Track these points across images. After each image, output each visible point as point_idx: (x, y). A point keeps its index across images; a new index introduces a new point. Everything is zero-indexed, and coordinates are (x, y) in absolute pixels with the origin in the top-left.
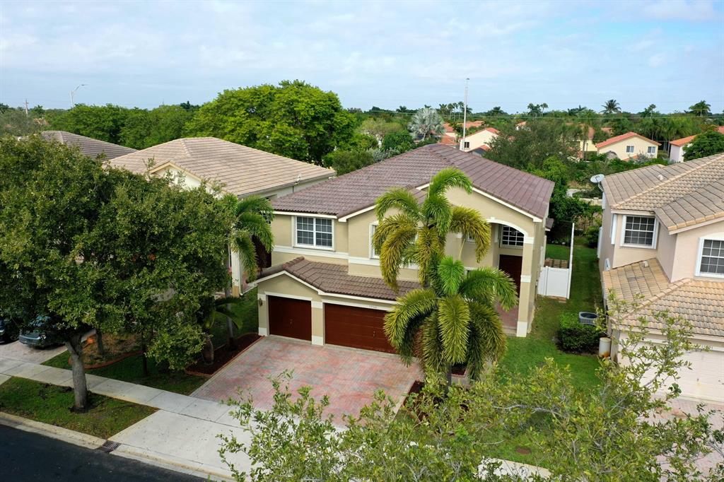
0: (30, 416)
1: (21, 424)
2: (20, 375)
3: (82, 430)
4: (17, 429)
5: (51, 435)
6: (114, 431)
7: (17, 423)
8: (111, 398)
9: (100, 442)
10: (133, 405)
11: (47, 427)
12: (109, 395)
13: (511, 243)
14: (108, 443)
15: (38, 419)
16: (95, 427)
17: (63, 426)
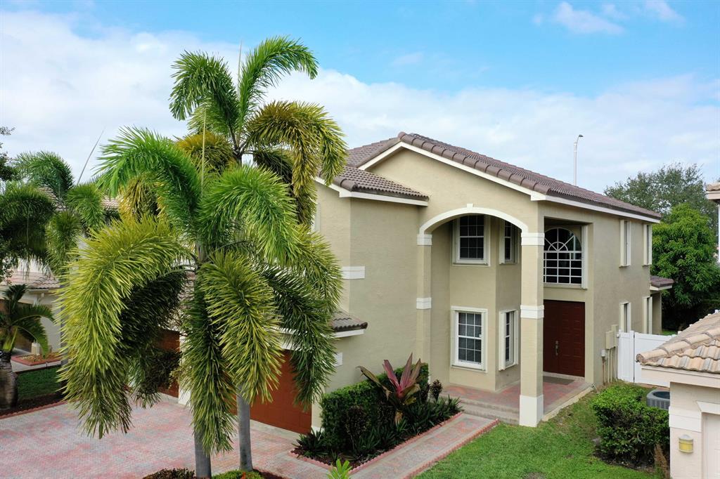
13: (562, 280)
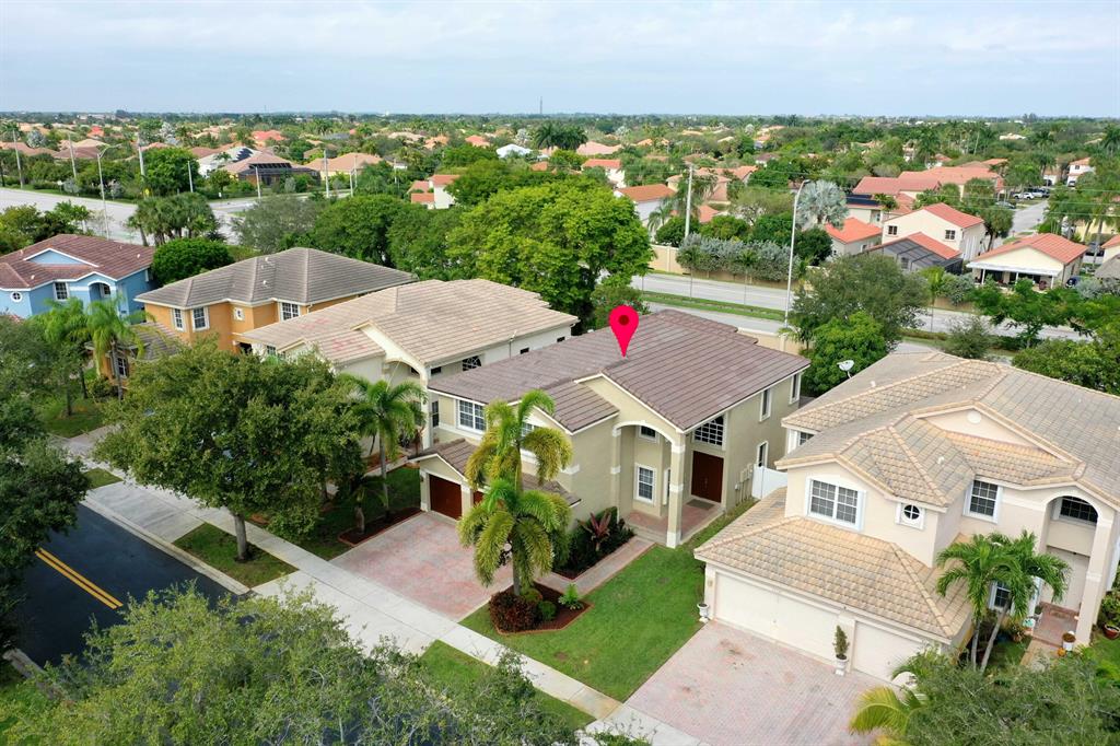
0: (205, 560)
1: (198, 566)
2: (211, 522)
3: (237, 578)
4: (195, 571)
5: (214, 578)
6: (259, 582)
7: (195, 564)
8: (268, 554)
9: (245, 590)
10: (282, 563)
11: (215, 571)
12: (268, 551)
14: (251, 592)
15: (211, 563)
16: (246, 577)
17: (225, 572)
